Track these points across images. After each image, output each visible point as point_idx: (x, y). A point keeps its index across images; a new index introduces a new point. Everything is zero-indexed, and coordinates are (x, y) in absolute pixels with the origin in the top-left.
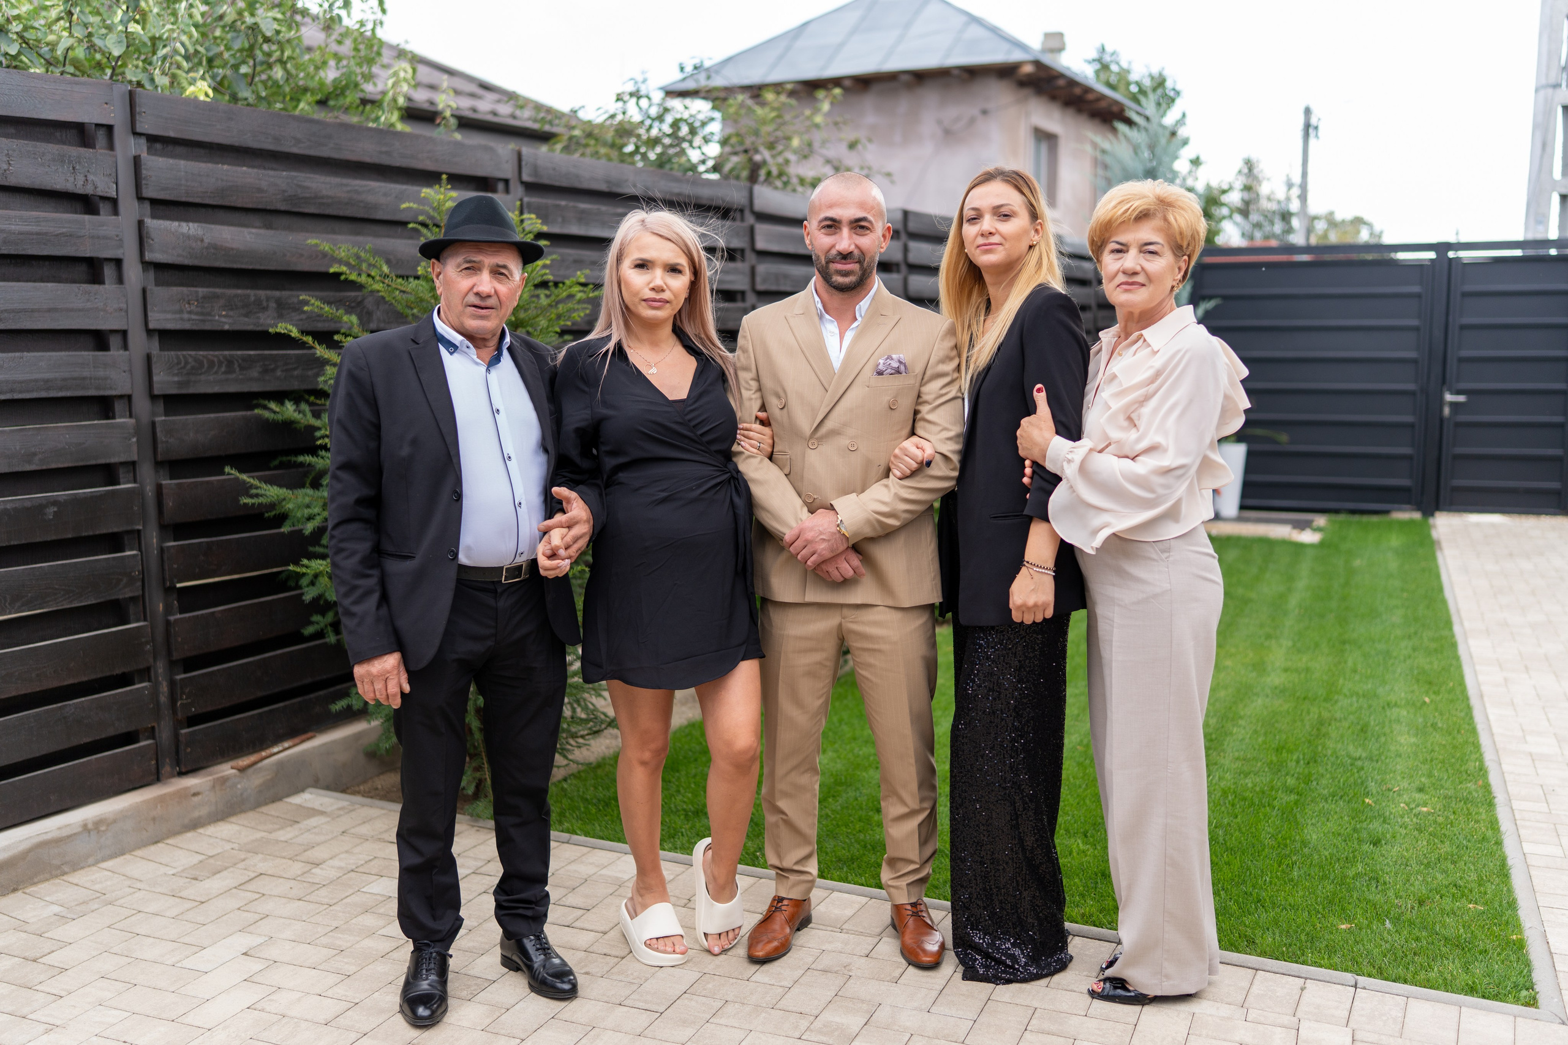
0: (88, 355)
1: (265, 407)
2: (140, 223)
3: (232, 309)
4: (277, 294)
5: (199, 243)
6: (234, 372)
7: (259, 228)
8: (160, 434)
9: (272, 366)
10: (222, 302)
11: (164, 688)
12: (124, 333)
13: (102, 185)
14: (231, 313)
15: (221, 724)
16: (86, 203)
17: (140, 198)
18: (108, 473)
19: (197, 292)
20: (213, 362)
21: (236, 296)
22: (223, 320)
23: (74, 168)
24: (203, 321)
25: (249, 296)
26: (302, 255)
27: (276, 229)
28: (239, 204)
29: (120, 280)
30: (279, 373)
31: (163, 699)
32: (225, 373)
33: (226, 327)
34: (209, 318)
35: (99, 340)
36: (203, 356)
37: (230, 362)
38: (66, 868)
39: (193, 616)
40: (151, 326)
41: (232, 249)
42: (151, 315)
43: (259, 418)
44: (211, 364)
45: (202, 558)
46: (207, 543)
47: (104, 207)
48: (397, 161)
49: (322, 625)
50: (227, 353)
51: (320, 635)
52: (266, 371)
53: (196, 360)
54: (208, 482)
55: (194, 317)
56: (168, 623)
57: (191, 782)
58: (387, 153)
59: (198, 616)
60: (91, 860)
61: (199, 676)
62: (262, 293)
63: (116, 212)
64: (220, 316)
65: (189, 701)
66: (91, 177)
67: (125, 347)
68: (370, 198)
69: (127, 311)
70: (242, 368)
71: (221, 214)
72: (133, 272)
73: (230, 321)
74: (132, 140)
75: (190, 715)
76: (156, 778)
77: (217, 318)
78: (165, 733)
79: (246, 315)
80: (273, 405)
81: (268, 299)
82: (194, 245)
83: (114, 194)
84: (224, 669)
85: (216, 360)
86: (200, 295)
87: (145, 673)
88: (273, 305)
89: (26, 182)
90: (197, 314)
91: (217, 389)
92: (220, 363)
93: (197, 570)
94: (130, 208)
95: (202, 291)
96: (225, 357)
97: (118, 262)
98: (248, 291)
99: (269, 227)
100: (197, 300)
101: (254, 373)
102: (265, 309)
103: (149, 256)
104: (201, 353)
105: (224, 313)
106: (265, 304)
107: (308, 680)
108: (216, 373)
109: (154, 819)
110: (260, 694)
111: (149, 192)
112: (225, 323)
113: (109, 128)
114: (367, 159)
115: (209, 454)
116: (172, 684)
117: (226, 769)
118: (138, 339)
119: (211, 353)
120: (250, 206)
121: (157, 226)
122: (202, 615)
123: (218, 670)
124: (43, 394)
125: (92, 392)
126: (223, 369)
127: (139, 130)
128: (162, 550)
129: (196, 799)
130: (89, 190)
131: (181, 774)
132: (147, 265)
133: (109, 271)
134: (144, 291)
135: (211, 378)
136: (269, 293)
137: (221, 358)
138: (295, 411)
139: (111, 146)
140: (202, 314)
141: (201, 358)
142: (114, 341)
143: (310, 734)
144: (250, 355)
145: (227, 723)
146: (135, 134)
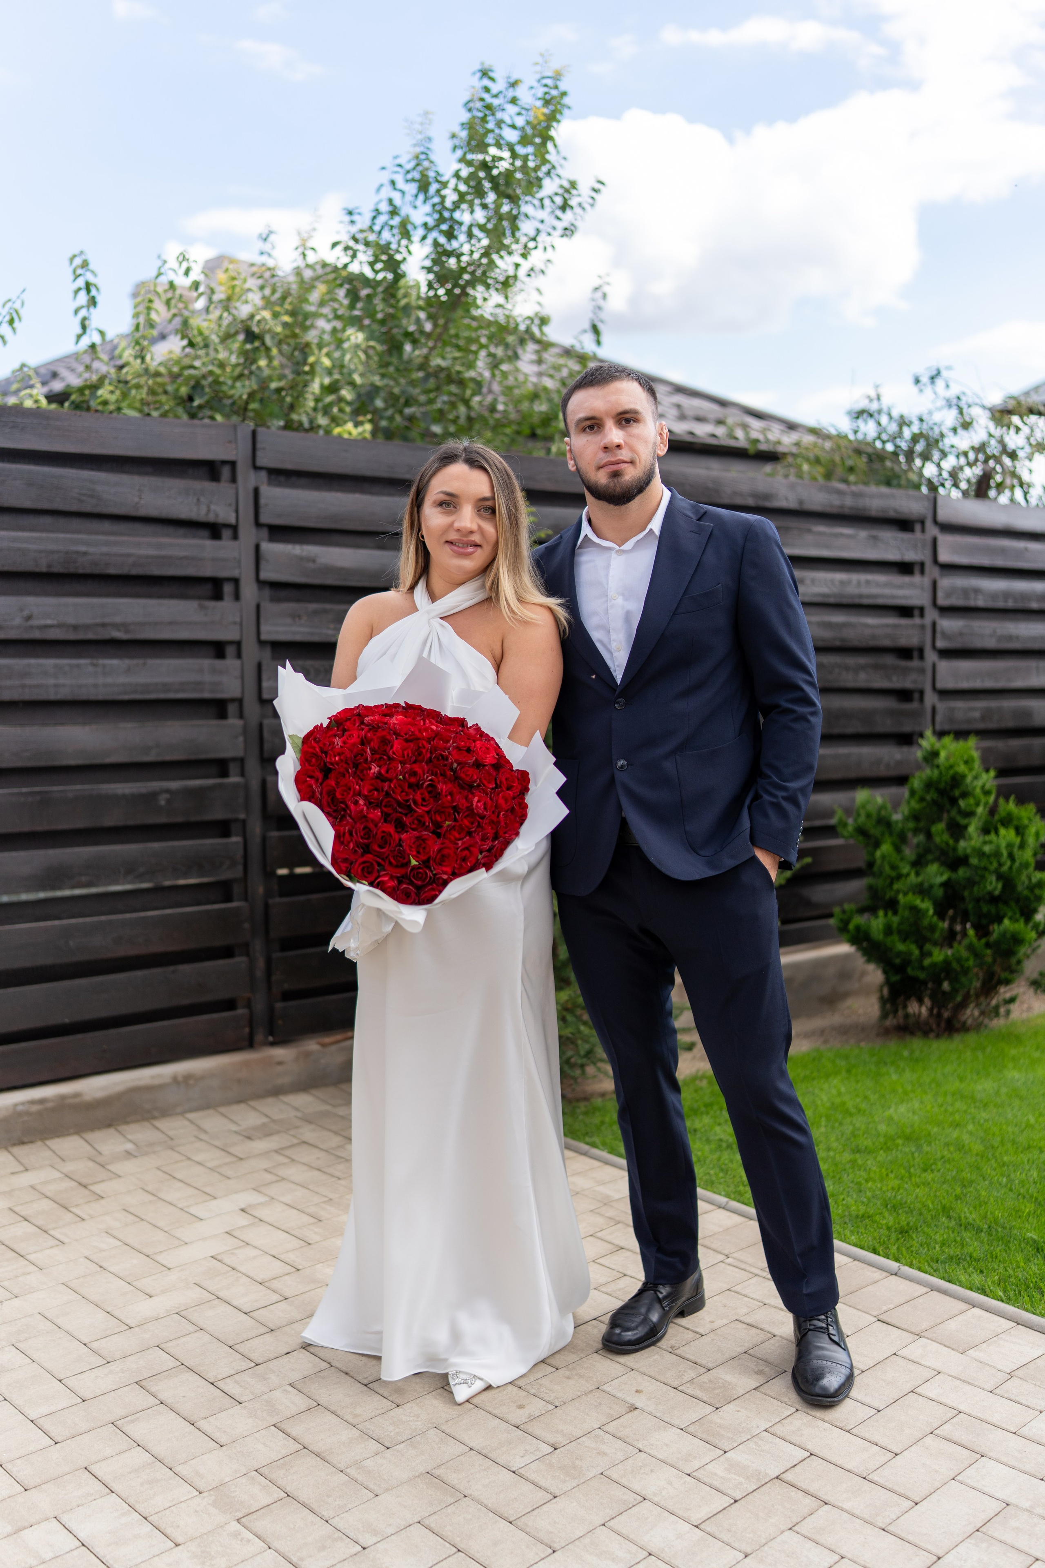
0: (207, 663)
2: (257, 547)
8: (266, 735)
10: (330, 616)
11: (261, 963)
12: (238, 644)
13: (223, 513)
15: (314, 1003)
16: (214, 530)
17: (258, 524)
18: (221, 766)
19: (307, 607)
23: (198, 500)
29: (237, 597)
31: (260, 973)
35: (218, 649)
38: (156, 1114)
39: (291, 901)
40: (264, 637)
42: (264, 628)
47: (226, 533)
56: (267, 907)
57: (279, 1053)
59: (295, 901)
60: (179, 1110)
61: (293, 957)
63: (235, 537)
65: (282, 978)
66: (213, 507)
67: (239, 656)
69: (241, 624)
72: (249, 590)
74: (252, 474)
75: (283, 990)
76: (250, 1044)
78: (260, 1005)
83: (233, 521)
87: (246, 949)
89: (153, 513)
94: (248, 533)
95: (313, 606)
97: (236, 581)
103: (264, 575)
109: (239, 1081)
111: (264, 519)
113: (233, 464)
116: (269, 961)
117: (312, 1045)
118: (250, 649)
121: (273, 549)
122: (299, 900)
124: (162, 696)
125: (207, 695)
127: (260, 462)
128: (264, 839)
129: (279, 1069)
130: (211, 518)
131: (273, 1044)
132: (262, 583)
133: (228, 589)
134: (258, 607)
139: (233, 480)
142: (230, 650)
145: (319, 1002)
146: (256, 468)
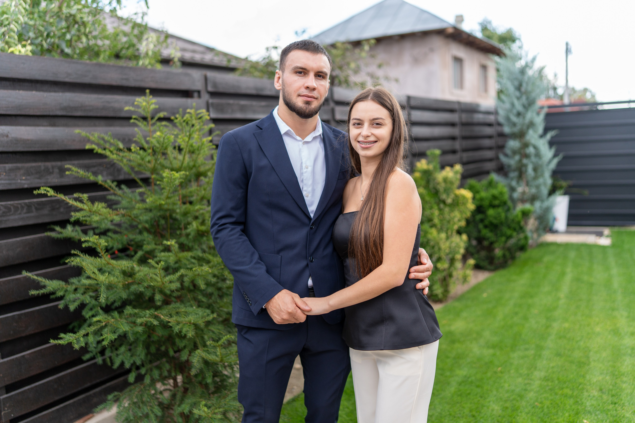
1: (53, 230)
3: (29, 175)
4: (59, 164)
5: (5, 138)
6: (32, 212)
7: (47, 126)
9: (58, 206)
10: (22, 172)
14: (28, 177)
15: (32, 420)
19: (5, 167)
20: (18, 208)
21: (32, 167)
22: (23, 182)
24: (10, 184)
25: (40, 167)
26: (74, 141)
27: (58, 126)
28: (31, 113)
30: (62, 210)
32: (26, 213)
33: (26, 186)
34: (14, 182)
36: (10, 205)
37: (29, 206)
39: (10, 360)
41: (28, 140)
43: (49, 237)
44: (16, 208)
45: (15, 324)
46: (18, 315)
48: (132, 84)
49: (94, 353)
50: (27, 201)
51: (93, 358)
52: (53, 209)
53: (5, 207)
54: (17, 279)
55: (3, 182)
58: (127, 79)
59: (13, 359)
61: (15, 395)
62: (49, 164)
64: (21, 180)
65: (10, 410)
68: (116, 105)
70: (37, 209)
71: (21, 119)
73: (29, 182)
75: (10, 419)
77: (19, 181)
79: (39, 178)
80: (58, 228)
81: (53, 167)
82: (2, 139)
84: (32, 388)
85: (19, 206)
86: (7, 168)
88: (56, 170)
90: (5, 180)
91: (21, 223)
92: (23, 207)
93: (12, 332)
96: (26, 204)
98: (40, 164)
99: (53, 125)
100: (5, 172)
101: (46, 211)
102: (52, 173)
104: (9, 203)
105: (24, 178)
106: (51, 170)
107: (88, 385)
108: (20, 214)
110: (57, 398)
112: (25, 184)
114: (114, 83)
115: (17, 262)
119: (16, 202)
120: (38, 113)
122: (16, 358)
123: (28, 389)
126: (25, 211)
135: (16, 217)
136: (54, 164)
137: (23, 205)
138: (73, 231)
140: (9, 180)
141: (9, 206)
143: (91, 415)
144: (42, 202)
145: (36, 418)
